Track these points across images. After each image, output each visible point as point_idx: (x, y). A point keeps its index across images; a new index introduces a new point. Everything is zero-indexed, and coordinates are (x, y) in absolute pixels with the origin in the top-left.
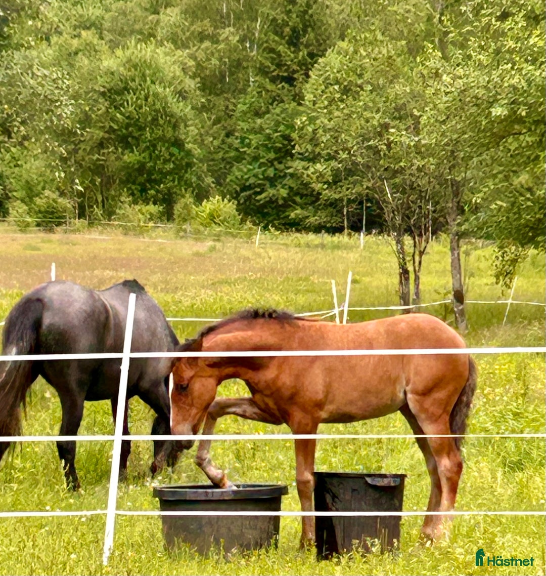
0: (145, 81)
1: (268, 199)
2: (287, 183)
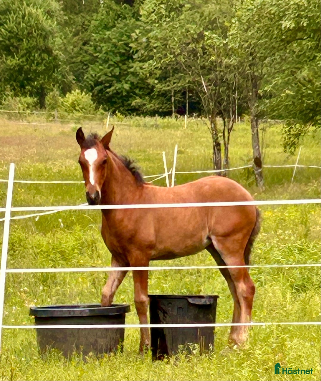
0: (23, 4)
1: (115, 91)
2: (130, 79)
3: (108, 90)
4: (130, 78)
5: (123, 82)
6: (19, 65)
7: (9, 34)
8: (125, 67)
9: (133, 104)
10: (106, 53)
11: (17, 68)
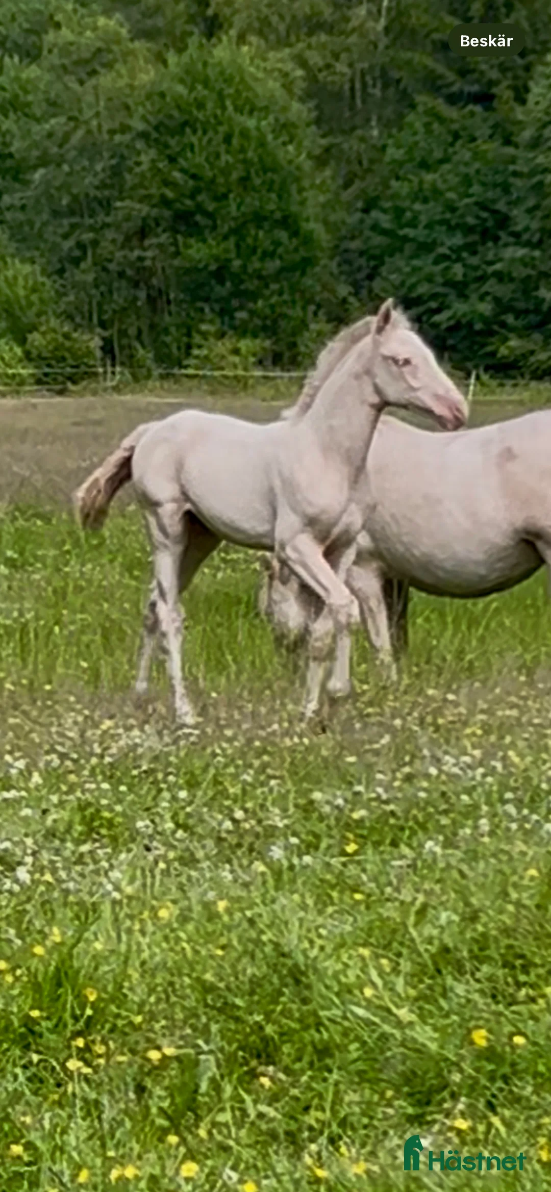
0: (224, 108)
1: (452, 322)
2: (490, 290)
3: (437, 318)
4: (491, 286)
5: (474, 297)
6: (217, 259)
7: (191, 183)
8: (474, 261)
9: (503, 351)
10: (429, 226)
11: (213, 267)
